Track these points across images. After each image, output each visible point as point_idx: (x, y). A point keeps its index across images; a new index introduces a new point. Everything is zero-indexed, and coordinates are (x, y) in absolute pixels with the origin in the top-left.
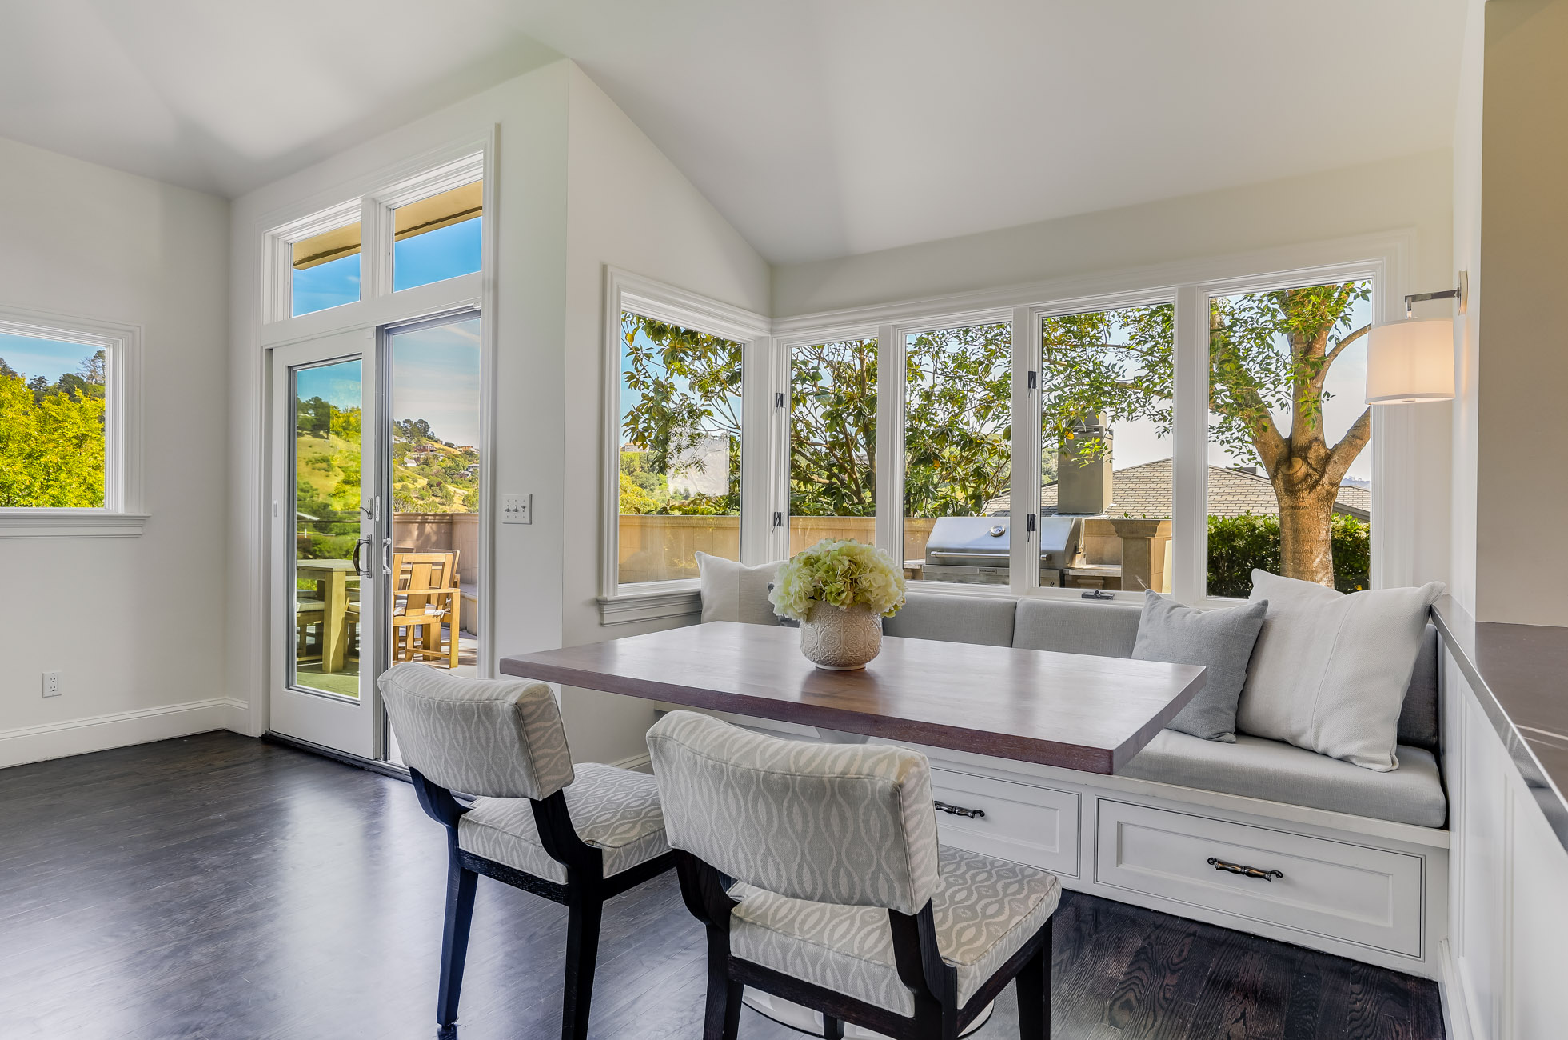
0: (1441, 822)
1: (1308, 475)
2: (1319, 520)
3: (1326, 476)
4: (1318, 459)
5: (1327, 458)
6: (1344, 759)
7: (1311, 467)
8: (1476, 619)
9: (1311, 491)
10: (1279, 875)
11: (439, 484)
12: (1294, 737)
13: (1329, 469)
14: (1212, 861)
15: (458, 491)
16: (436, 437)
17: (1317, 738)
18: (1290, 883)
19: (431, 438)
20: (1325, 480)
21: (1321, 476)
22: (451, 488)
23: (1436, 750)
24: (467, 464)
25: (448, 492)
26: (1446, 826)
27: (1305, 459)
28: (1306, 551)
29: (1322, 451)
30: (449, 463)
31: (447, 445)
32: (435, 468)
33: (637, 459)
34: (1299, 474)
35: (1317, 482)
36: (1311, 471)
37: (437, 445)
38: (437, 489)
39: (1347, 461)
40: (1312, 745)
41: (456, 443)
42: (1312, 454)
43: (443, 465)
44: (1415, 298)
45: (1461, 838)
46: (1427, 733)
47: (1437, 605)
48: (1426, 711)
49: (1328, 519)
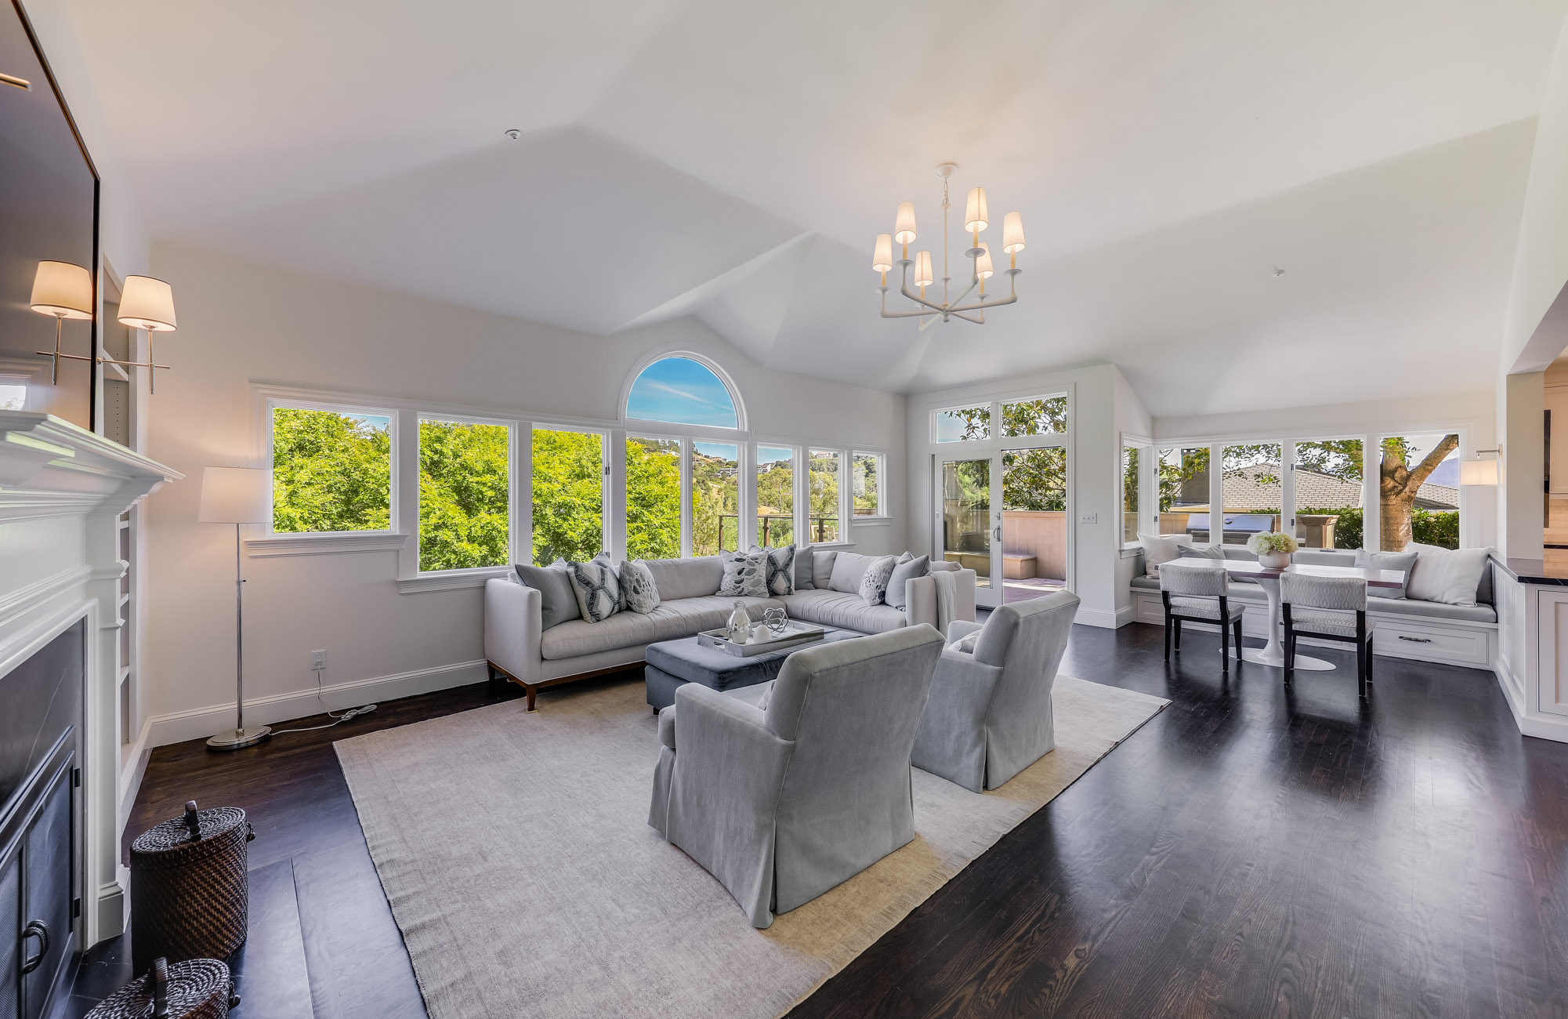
0: (1495, 621)
1: (1395, 487)
2: (1403, 512)
3: (1408, 487)
4: (1402, 478)
5: (1408, 477)
6: (1455, 604)
7: (1397, 482)
8: (1507, 555)
9: (1397, 495)
10: (1429, 641)
11: (703, 481)
12: (1432, 598)
13: (1410, 484)
14: (1401, 637)
15: (715, 486)
16: (699, 452)
17: (1443, 597)
18: (1434, 643)
19: (696, 453)
20: (1407, 489)
21: (1404, 487)
22: (710, 484)
23: (1492, 604)
24: (718, 469)
25: (709, 486)
26: (1497, 622)
27: (1393, 478)
28: (1394, 530)
29: (1404, 473)
30: (708, 469)
31: (705, 456)
32: (700, 472)
33: (825, 463)
34: (1389, 486)
35: (1401, 491)
36: (1397, 484)
37: (699, 457)
38: (702, 485)
39: (1422, 478)
40: (1440, 600)
41: (711, 455)
42: (1397, 475)
43: (704, 469)
44: (1481, 452)
45: (1503, 626)
46: (1488, 598)
47: (1491, 554)
48: (1488, 591)
49: (1409, 512)
